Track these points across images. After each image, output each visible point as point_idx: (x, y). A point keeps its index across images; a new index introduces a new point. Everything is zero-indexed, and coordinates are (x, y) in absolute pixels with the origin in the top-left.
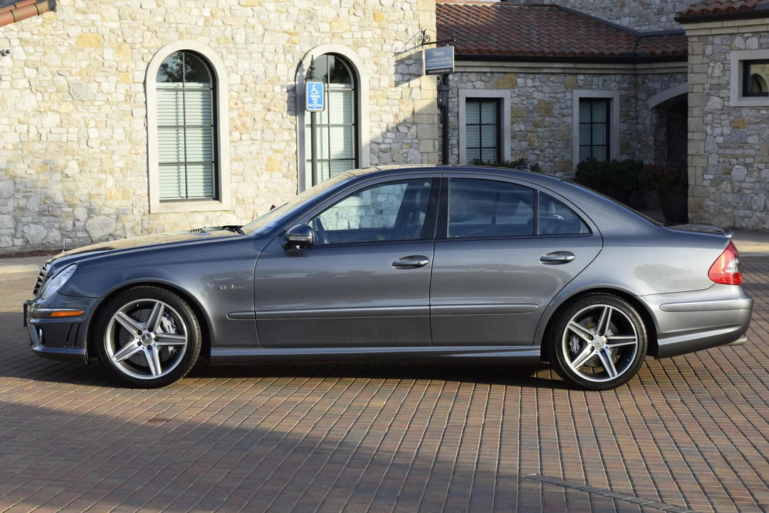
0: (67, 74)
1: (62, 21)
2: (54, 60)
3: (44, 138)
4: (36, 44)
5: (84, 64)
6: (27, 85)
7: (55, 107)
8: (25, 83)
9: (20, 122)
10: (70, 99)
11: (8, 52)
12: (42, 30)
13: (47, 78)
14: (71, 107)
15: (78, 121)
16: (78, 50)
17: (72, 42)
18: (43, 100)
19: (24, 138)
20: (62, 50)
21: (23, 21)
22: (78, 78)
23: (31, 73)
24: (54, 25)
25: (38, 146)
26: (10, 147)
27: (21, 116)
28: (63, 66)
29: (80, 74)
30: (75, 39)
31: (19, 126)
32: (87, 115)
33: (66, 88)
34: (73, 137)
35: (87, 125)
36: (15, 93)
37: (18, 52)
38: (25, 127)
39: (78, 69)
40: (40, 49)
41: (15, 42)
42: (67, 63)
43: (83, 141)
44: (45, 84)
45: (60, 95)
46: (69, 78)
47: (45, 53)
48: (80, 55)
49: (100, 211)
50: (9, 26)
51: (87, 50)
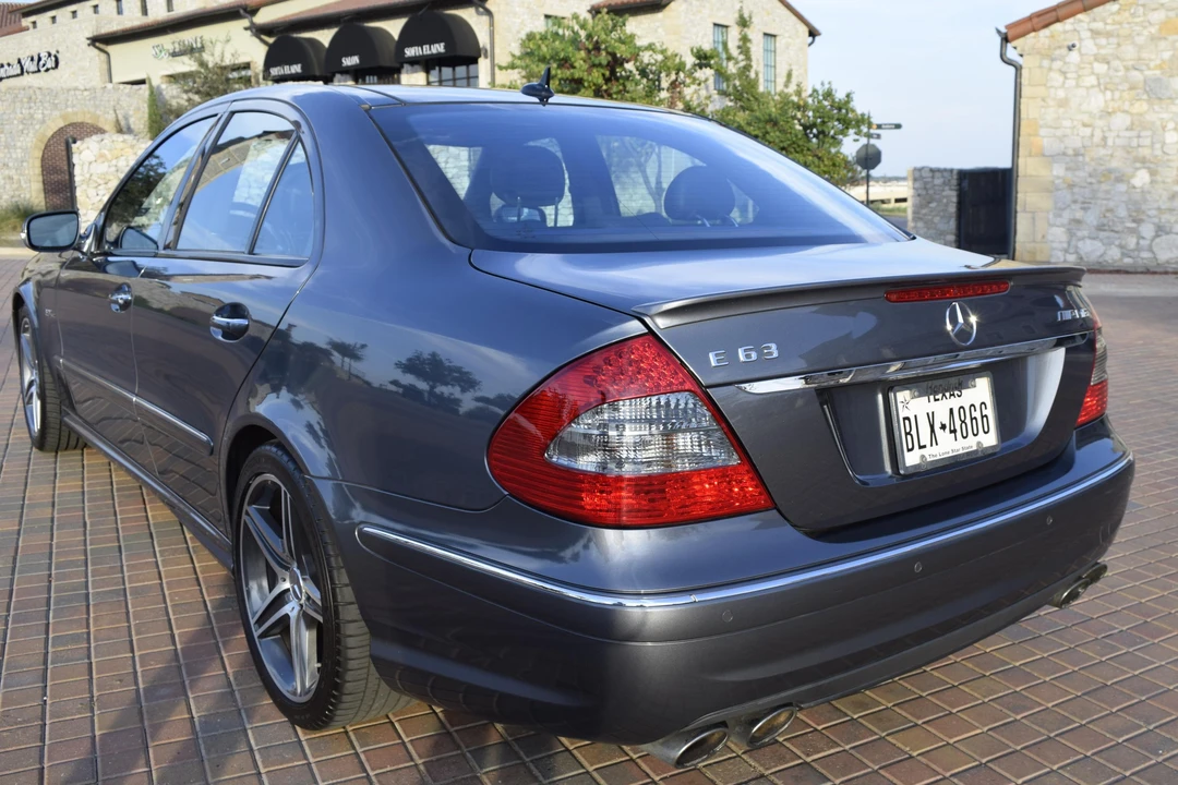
0: (1144, 67)
1: (1144, 6)
2: (1129, 51)
3: (1110, 142)
4: (1109, 35)
5: (1167, 55)
6: (1095, 83)
7: (1126, 106)
8: (1092, 80)
9: (1085, 125)
10: (1145, 97)
11: (1074, 46)
12: (1117, 18)
13: (1120, 74)
14: (1145, 106)
15: (1153, 123)
16: (1160, 39)
17: (1153, 30)
18: (1113, 100)
19: (1088, 143)
20: (1140, 40)
21: (1096, 10)
22: (1158, 72)
23: (1101, 68)
24: (1132, 11)
25: (1102, 152)
26: (1070, 152)
27: (1086, 119)
28: (1140, 59)
29: (1160, 67)
30: (1157, 27)
31: (1082, 129)
32: (1165, 116)
33: (1141, 85)
34: (1147, 142)
35: (1164, 128)
36: (1082, 92)
37: (1089, 46)
38: (1088, 131)
39: (1158, 62)
40: (1114, 40)
41: (1086, 34)
42: (1144, 55)
43: (1158, 146)
44: (1117, 80)
45: (1133, 92)
46: (1147, 73)
47: (1119, 45)
48: (1162, 44)
49: (1171, 228)
50: (1080, 16)
51: (1171, 38)
